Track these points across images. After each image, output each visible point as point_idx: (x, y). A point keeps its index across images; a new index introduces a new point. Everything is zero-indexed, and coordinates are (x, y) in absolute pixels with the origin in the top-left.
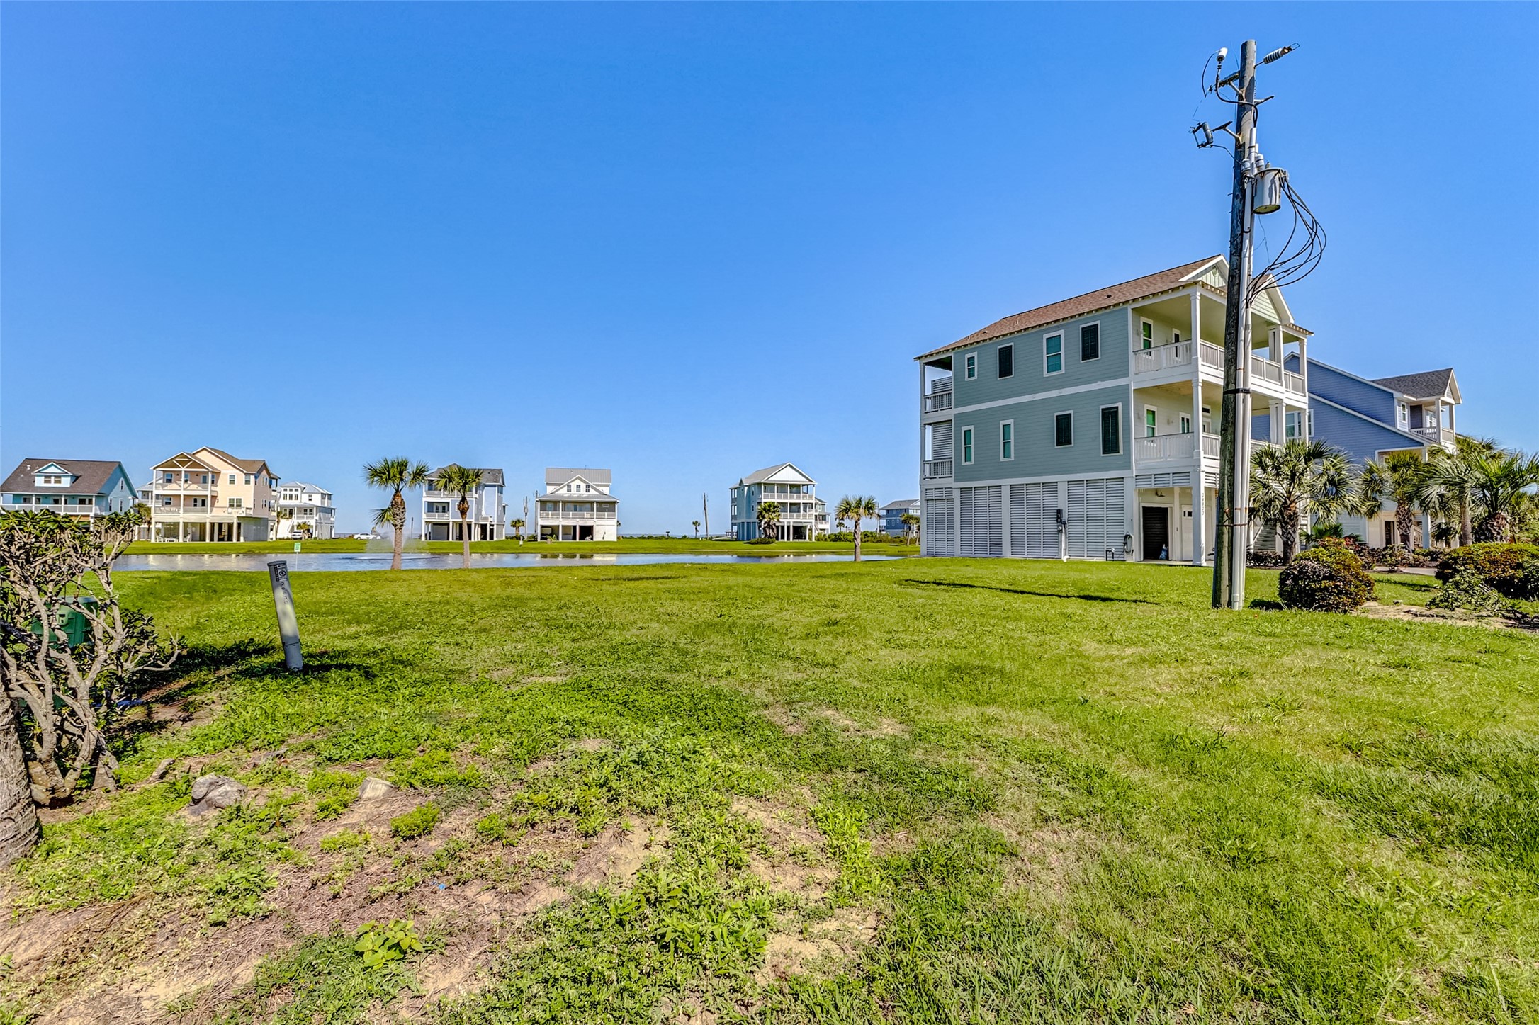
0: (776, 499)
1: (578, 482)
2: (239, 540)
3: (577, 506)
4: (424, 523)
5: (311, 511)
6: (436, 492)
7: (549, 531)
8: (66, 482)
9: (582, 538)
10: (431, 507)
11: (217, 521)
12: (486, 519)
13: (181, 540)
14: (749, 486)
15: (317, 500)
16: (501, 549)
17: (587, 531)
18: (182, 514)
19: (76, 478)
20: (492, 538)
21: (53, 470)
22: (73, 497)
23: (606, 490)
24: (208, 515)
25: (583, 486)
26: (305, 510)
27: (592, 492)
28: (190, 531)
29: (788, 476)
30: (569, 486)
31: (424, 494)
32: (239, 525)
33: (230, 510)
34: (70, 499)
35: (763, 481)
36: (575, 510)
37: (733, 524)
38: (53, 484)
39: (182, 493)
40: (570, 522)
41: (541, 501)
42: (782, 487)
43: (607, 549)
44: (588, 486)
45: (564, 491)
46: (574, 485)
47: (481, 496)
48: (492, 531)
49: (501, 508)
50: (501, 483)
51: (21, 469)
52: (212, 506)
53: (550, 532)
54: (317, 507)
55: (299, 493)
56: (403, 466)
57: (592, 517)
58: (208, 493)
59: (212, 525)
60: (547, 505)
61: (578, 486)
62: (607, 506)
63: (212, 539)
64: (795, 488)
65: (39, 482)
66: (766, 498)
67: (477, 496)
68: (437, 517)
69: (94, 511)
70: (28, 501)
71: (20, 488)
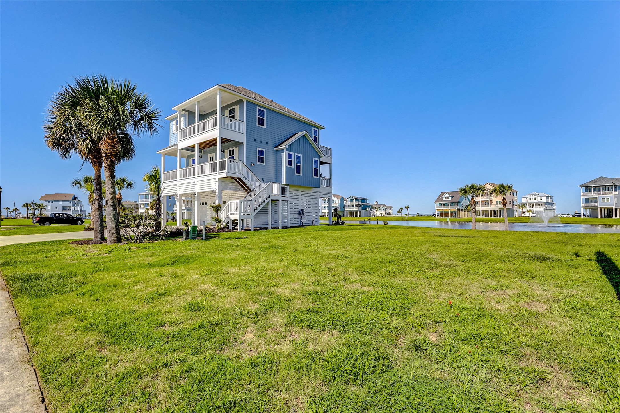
2: (500, 217)
5: (542, 204)
6: (589, 193)
8: (450, 199)
10: (587, 200)
11: (492, 210)
13: (481, 217)
15: (544, 200)
18: (481, 208)
19: (453, 197)
21: (447, 195)
22: (452, 203)
24: (489, 207)
26: (539, 204)
28: (484, 214)
31: (583, 194)
33: (497, 205)
38: (447, 200)
39: (481, 200)
51: (440, 196)
52: (491, 204)
54: (544, 202)
55: (536, 197)
58: (489, 199)
63: (491, 217)
65: (444, 199)
68: (590, 205)
69: (457, 207)
70: (442, 205)
71: (439, 201)
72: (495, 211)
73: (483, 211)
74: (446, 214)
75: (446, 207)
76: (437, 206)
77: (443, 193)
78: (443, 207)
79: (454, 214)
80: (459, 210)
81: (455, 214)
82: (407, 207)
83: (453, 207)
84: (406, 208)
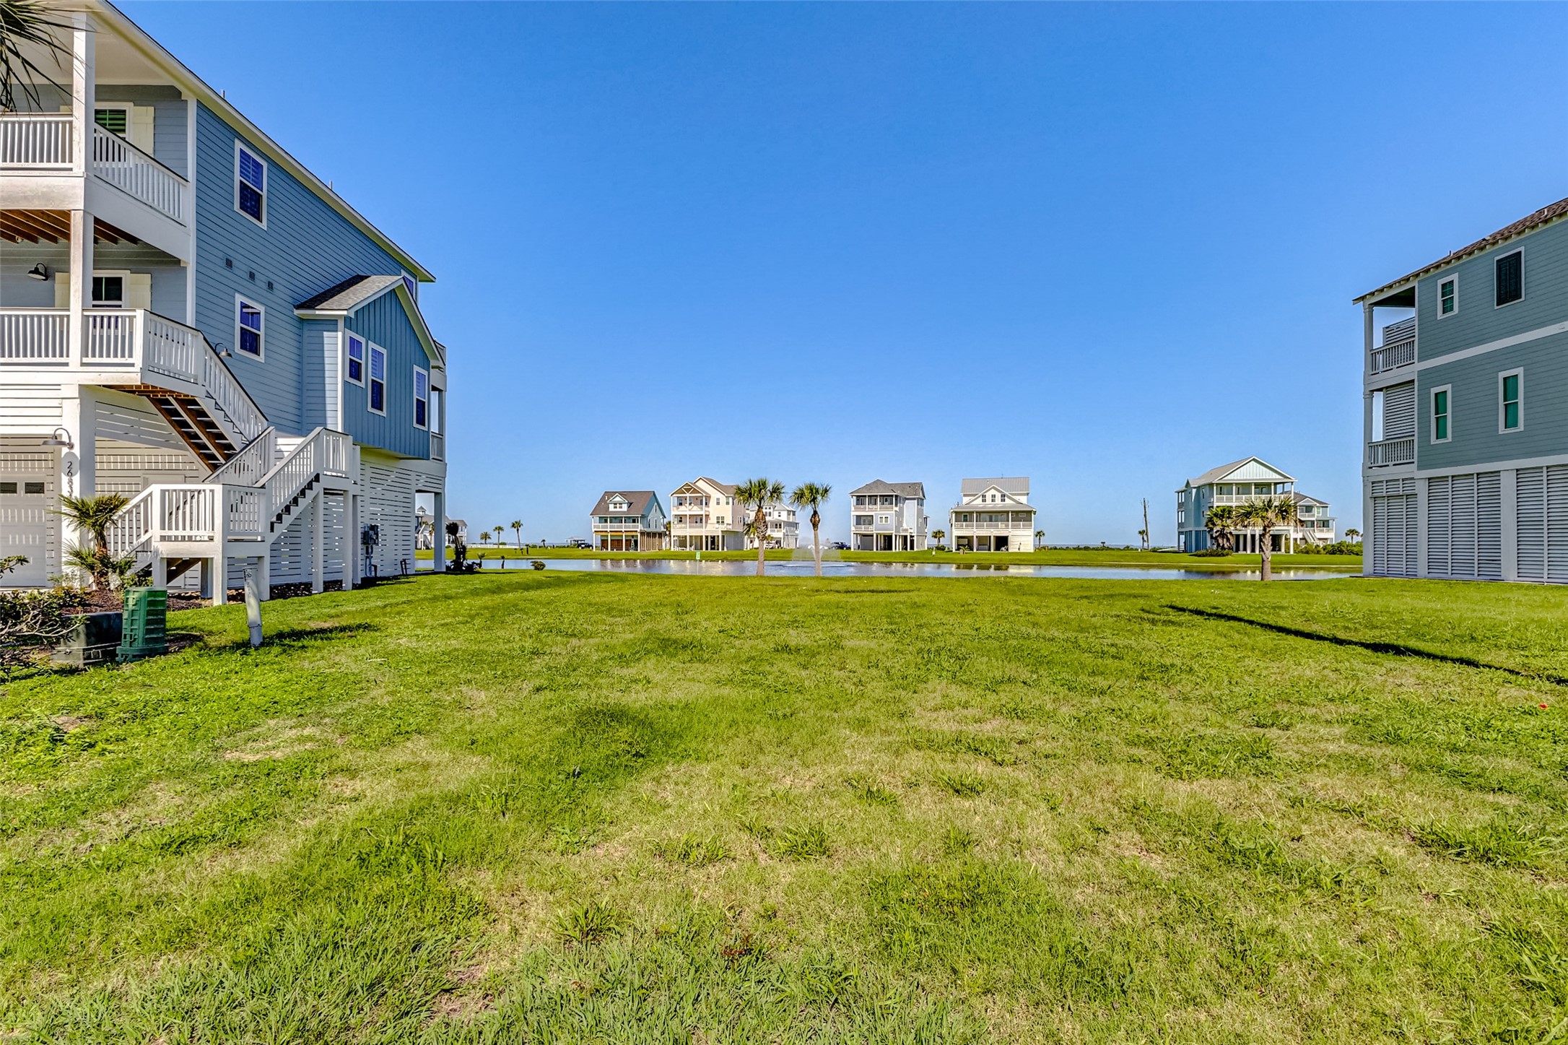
0: (1234, 501)
1: (993, 492)
2: (723, 549)
3: (993, 516)
4: (853, 534)
6: (862, 506)
8: (625, 508)
9: (998, 548)
10: (859, 520)
11: (709, 534)
12: (906, 530)
13: (688, 549)
14: (1198, 488)
15: (784, 517)
16: (921, 559)
17: (1002, 542)
18: (688, 530)
19: (630, 504)
20: (912, 548)
21: (617, 499)
22: (630, 518)
23: (1023, 499)
24: (704, 530)
25: (998, 495)
27: (1008, 501)
28: (694, 542)
29: (1252, 472)
30: (984, 496)
31: (854, 509)
32: (723, 537)
33: (717, 526)
34: (627, 519)
35: (1216, 481)
36: (991, 521)
37: (1180, 533)
38: (618, 509)
39: (688, 513)
40: (984, 532)
41: (956, 513)
42: (1244, 487)
43: (1022, 560)
44: (1003, 496)
45: (979, 501)
46: (989, 495)
47: (902, 509)
48: (912, 542)
49: (920, 520)
50: (921, 496)
51: (603, 499)
52: (706, 522)
53: (965, 543)
54: (784, 523)
56: (762, 485)
57: (1007, 526)
58: (703, 513)
59: (707, 537)
60: (963, 516)
61: (994, 496)
62: (1023, 516)
63: (707, 548)
64: (1262, 487)
65: (611, 508)
66: (1219, 502)
67: (897, 509)
68: (864, 529)
69: (639, 527)
70: (606, 521)
71: (601, 512)
72: (713, 538)
73: (691, 537)
74: (617, 544)
75: (616, 526)
76: (595, 524)
77: (610, 494)
78: (609, 527)
79: (632, 543)
80: (642, 534)
81: (636, 542)
82: (516, 525)
83: (631, 526)
84: (513, 526)
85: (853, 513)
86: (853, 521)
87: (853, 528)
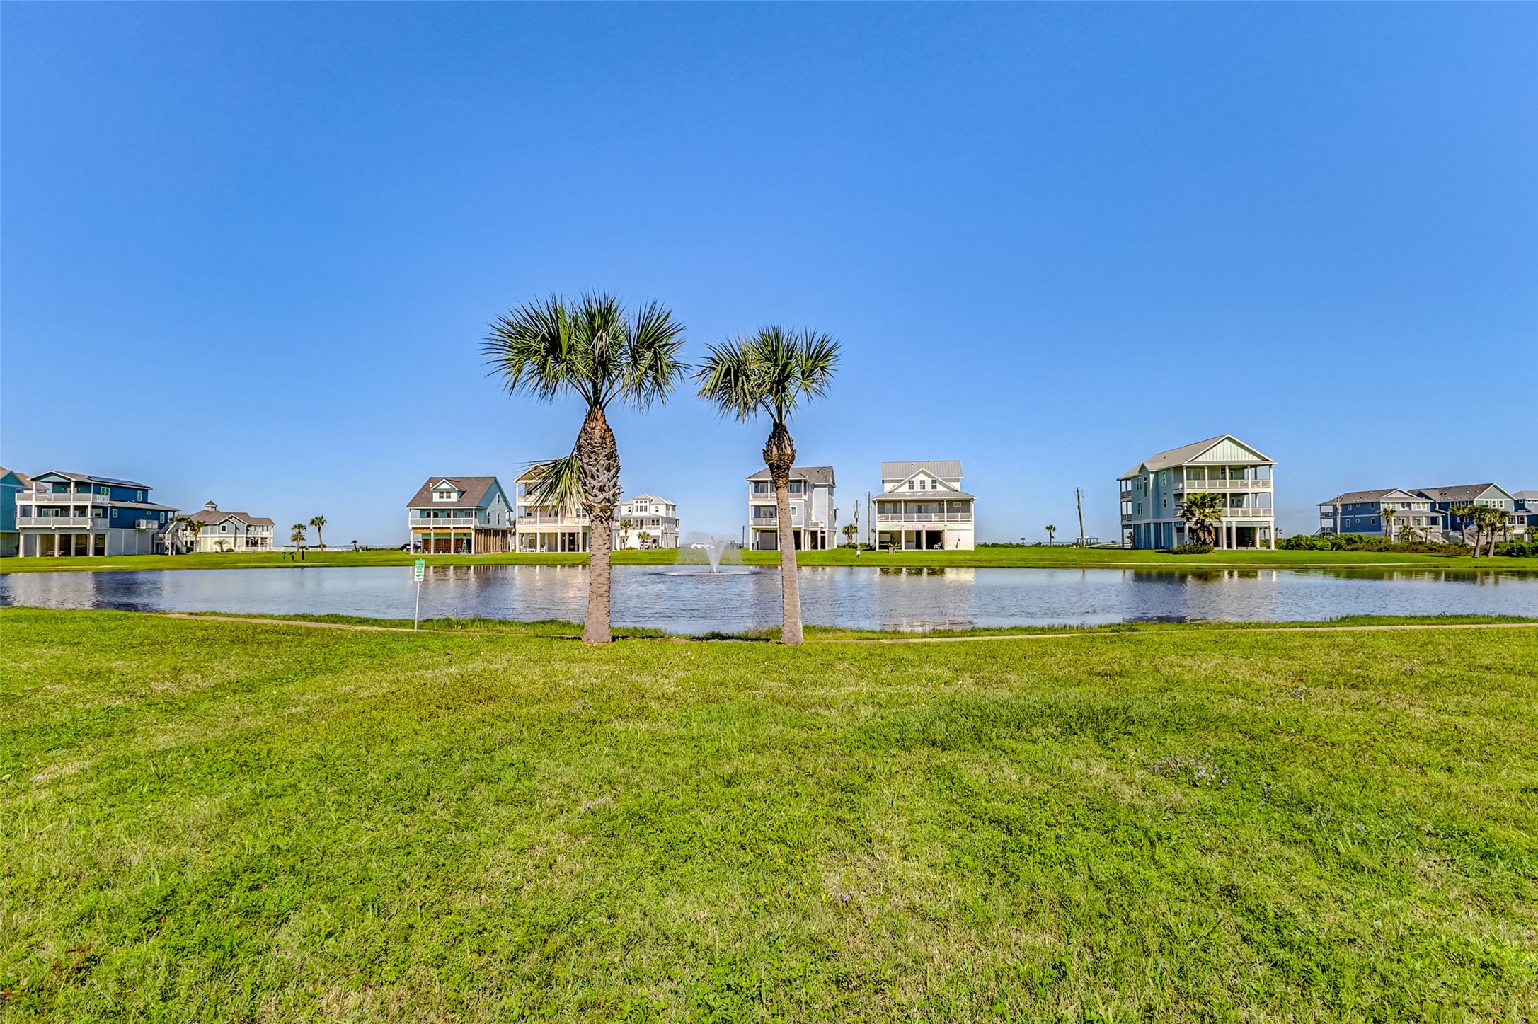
0: (1206, 487)
1: (922, 477)
2: (584, 550)
3: (921, 505)
4: (750, 530)
5: (658, 521)
6: (762, 495)
7: (887, 538)
8: (454, 497)
9: (929, 546)
10: (759, 511)
11: (567, 531)
12: (816, 524)
13: (538, 551)
14: (1157, 473)
15: (662, 512)
16: (834, 561)
17: (935, 538)
18: (538, 525)
19: (462, 493)
20: (823, 547)
21: (445, 486)
22: (461, 510)
23: (957, 486)
24: (559, 525)
25: (928, 482)
26: (653, 521)
27: (940, 488)
28: (547, 541)
29: (1225, 453)
30: (911, 482)
31: (751, 498)
32: (584, 534)
33: (575, 520)
34: (458, 512)
35: (1186, 464)
36: (920, 511)
37: (1124, 527)
38: (445, 500)
40: (913, 526)
41: (879, 502)
42: (1218, 471)
43: (961, 561)
44: (934, 482)
45: (905, 489)
46: (917, 481)
47: (810, 498)
48: (823, 538)
49: (832, 513)
50: (831, 483)
51: (426, 487)
52: (563, 516)
53: (889, 540)
54: (662, 517)
55: (648, 504)
57: (941, 519)
59: (563, 535)
60: (887, 505)
61: (923, 482)
62: (960, 505)
63: (563, 550)
64: (1237, 471)
65: (436, 497)
66: (1191, 488)
67: (806, 498)
68: (765, 524)
69: (473, 523)
70: (429, 515)
71: (423, 503)
72: (572, 535)
73: (542, 535)
74: (443, 544)
75: (442, 522)
76: (414, 518)
77: (434, 480)
78: (432, 523)
79: (463, 543)
80: (478, 531)
81: (469, 542)
82: (318, 522)
83: (462, 522)
84: (314, 524)
85: (751, 503)
86: (751, 512)
87: (751, 522)
